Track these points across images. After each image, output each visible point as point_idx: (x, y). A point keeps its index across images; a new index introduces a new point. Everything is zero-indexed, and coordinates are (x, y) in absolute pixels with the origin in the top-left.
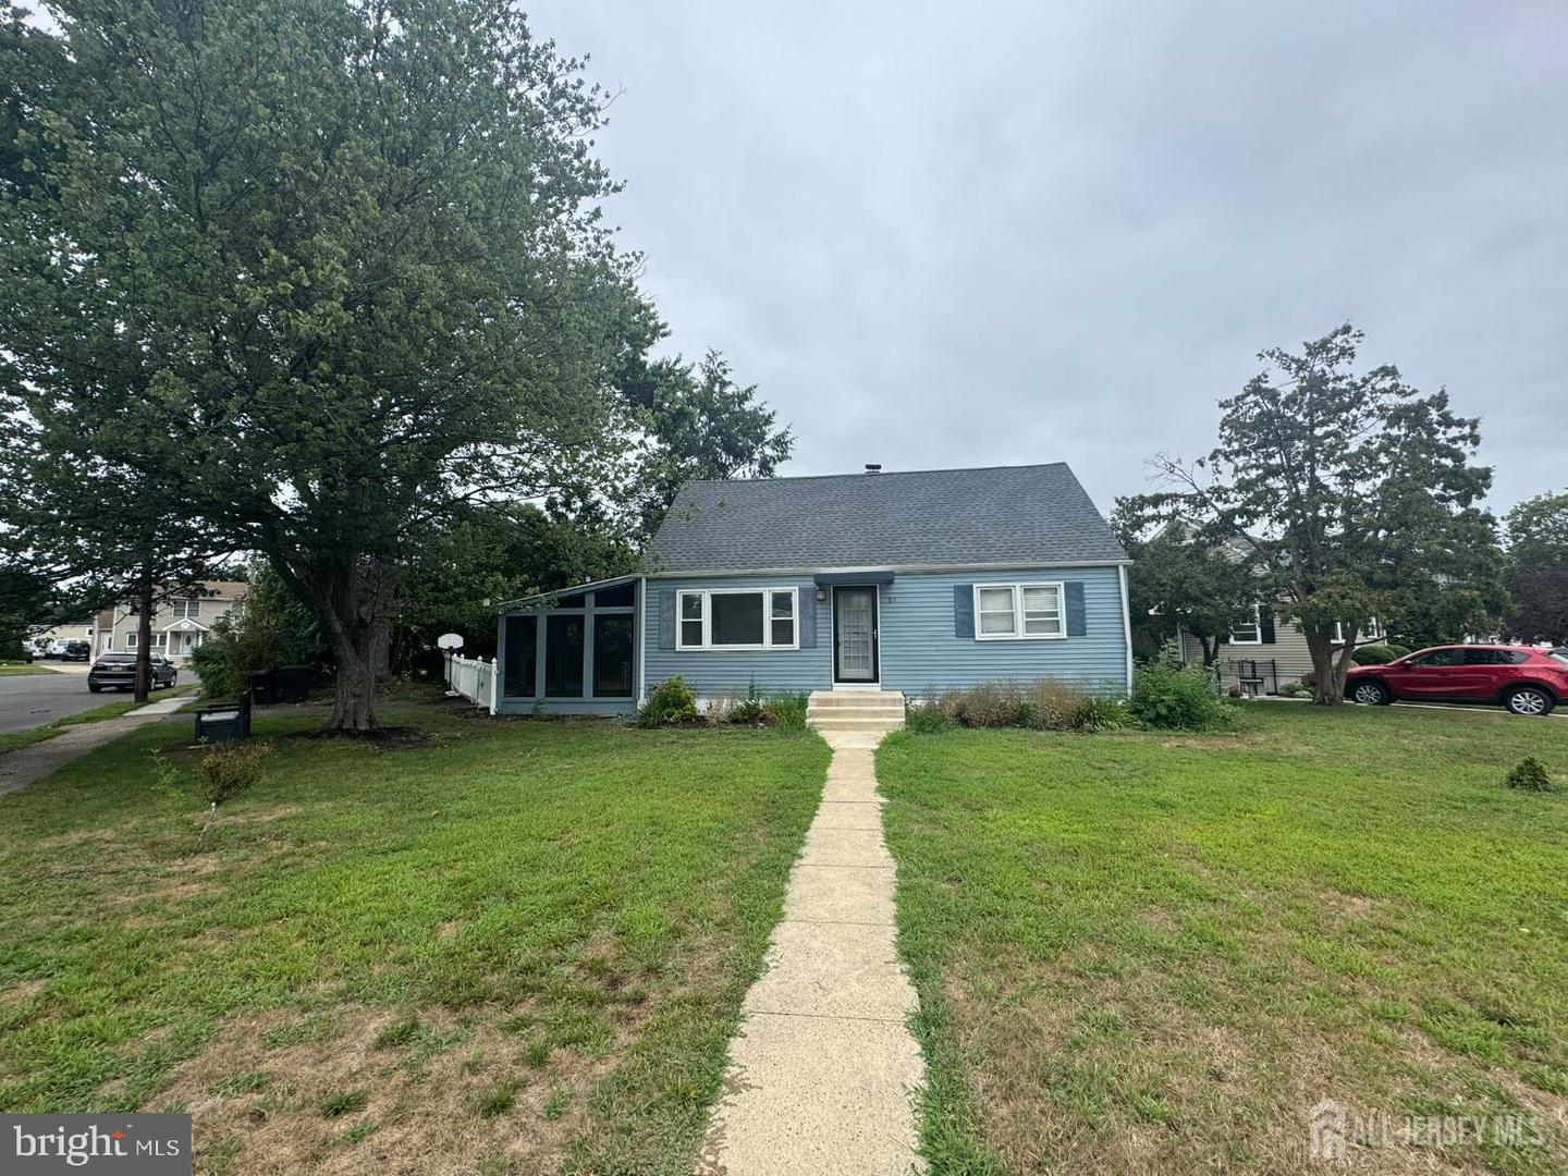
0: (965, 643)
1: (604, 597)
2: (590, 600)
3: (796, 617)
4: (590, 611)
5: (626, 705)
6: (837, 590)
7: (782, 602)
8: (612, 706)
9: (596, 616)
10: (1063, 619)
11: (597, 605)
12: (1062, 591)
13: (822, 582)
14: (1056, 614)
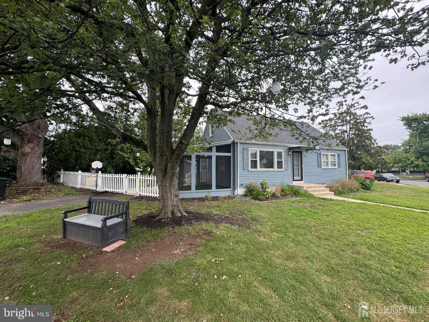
0: (319, 169)
1: (219, 149)
2: (214, 149)
3: (283, 160)
4: (214, 154)
5: (228, 192)
6: (293, 152)
7: (279, 154)
8: (223, 192)
9: (216, 156)
10: (336, 163)
11: (217, 152)
12: (336, 156)
13: (290, 149)
14: (335, 162)
